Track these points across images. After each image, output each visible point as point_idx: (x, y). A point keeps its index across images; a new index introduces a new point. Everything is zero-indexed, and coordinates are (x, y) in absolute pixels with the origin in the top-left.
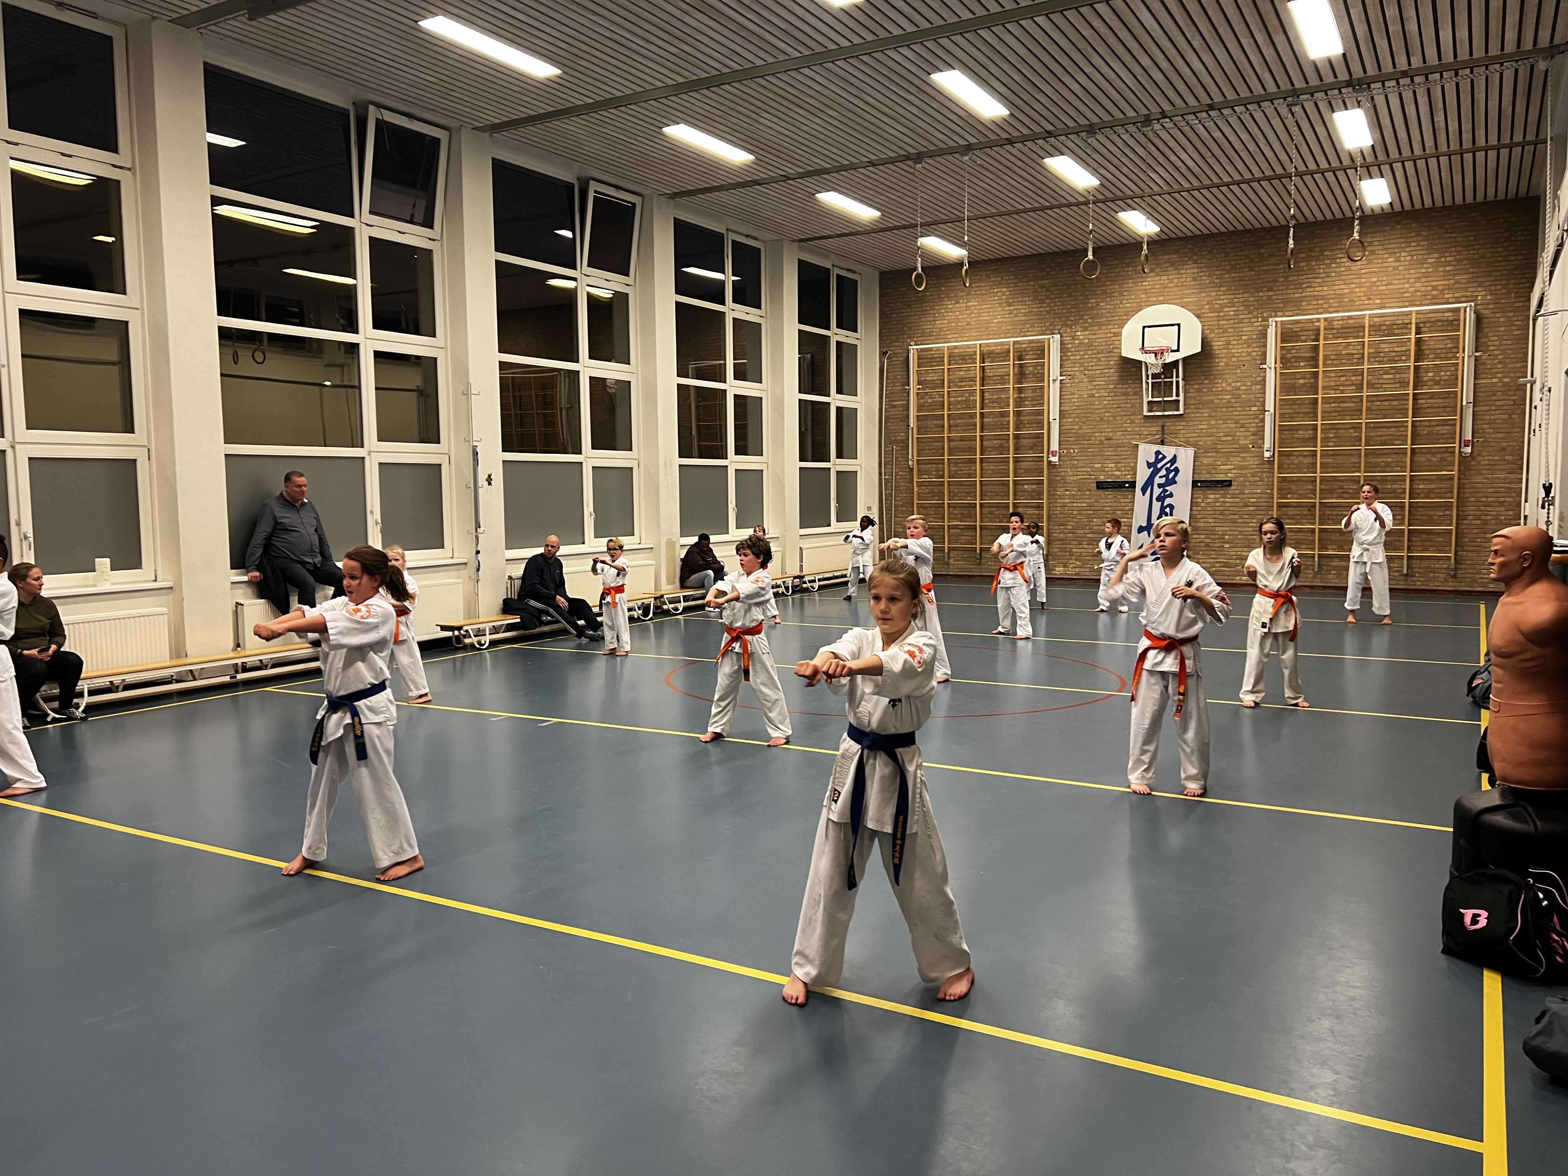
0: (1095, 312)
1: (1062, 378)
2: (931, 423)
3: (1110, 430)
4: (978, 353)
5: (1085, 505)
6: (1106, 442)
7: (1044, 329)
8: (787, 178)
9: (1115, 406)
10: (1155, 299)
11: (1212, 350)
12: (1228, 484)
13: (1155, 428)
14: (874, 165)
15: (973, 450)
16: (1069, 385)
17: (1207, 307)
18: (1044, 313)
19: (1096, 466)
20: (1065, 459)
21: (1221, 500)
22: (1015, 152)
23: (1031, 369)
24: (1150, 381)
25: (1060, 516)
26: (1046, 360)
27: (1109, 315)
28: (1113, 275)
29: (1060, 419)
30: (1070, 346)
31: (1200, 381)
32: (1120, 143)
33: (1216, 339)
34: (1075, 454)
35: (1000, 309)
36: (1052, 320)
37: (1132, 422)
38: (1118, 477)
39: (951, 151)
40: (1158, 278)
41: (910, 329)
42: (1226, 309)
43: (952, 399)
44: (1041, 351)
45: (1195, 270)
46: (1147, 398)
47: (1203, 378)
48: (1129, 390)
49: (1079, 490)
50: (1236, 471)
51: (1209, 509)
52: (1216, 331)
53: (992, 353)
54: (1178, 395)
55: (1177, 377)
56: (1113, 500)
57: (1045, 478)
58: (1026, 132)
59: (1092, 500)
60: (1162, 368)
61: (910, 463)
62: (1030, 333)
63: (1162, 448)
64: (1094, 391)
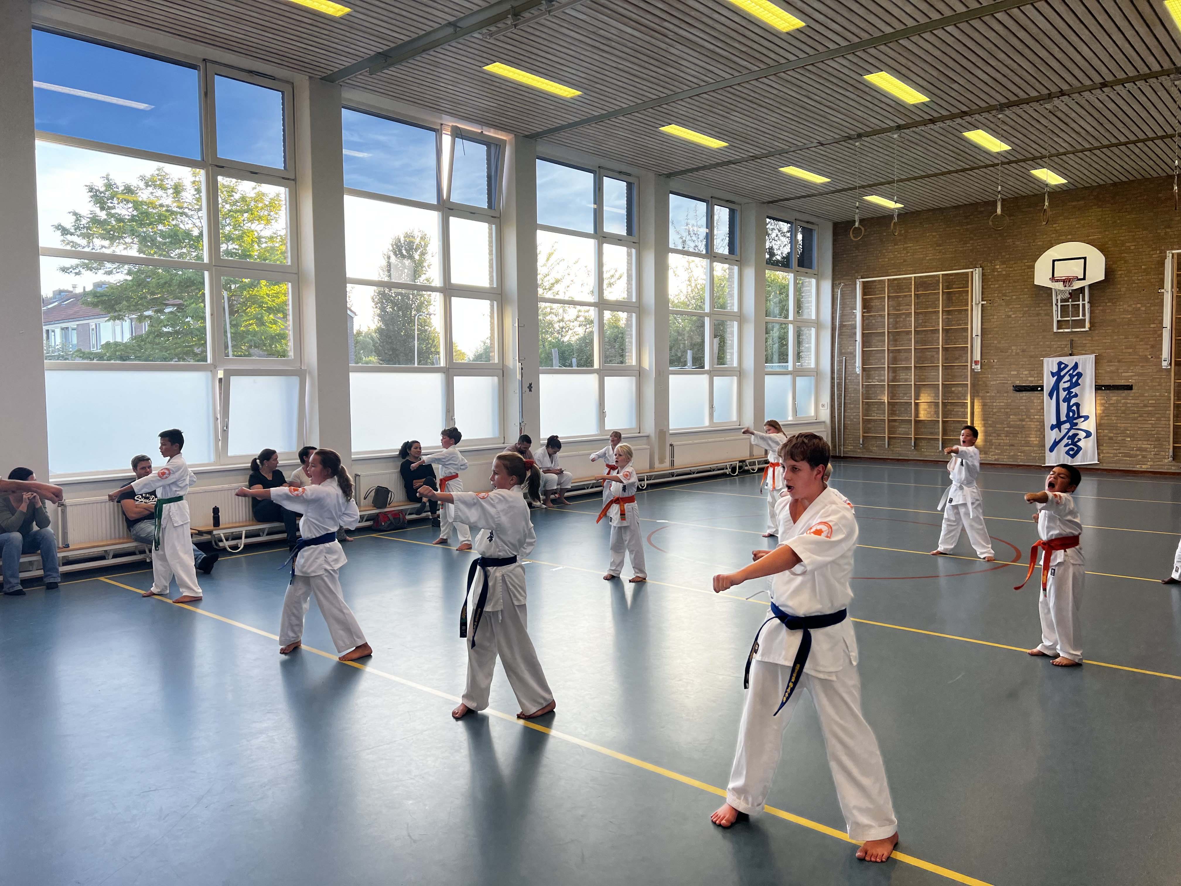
0: (1012, 249)
1: (983, 303)
2: (874, 339)
3: (1024, 344)
4: (913, 283)
5: (1003, 404)
6: (1020, 353)
7: (968, 264)
8: (755, 158)
9: (1029, 324)
10: (1064, 238)
11: (1114, 278)
12: (1130, 388)
13: (1065, 342)
14: (822, 145)
15: (909, 360)
16: (989, 308)
17: (1110, 243)
18: (969, 251)
19: (1012, 373)
20: (987, 367)
21: (1123, 401)
22: (937, 129)
23: (957, 295)
24: (1059, 304)
25: (982, 413)
26: (969, 289)
27: (1024, 251)
29: (982, 335)
30: (990, 277)
31: (1105, 304)
32: (1026, 117)
33: (1119, 269)
34: (994, 364)
35: (931, 249)
36: (974, 257)
37: (1044, 337)
38: (1031, 382)
39: (883, 131)
40: (1067, 220)
41: (857, 266)
42: (1127, 244)
43: (891, 320)
44: (965, 280)
45: (1100, 213)
46: (1056, 316)
47: (1107, 301)
48: (1041, 311)
49: (998, 392)
50: (1137, 377)
51: (1112, 408)
52: (1118, 263)
53: (925, 283)
54: (1084, 315)
55: (1084, 300)
56: (1027, 401)
57: (969, 383)
58: (945, 113)
59: (1009, 401)
60: (1070, 294)
61: (857, 370)
62: (957, 267)
63: (1065, 360)
64: (1010, 313)
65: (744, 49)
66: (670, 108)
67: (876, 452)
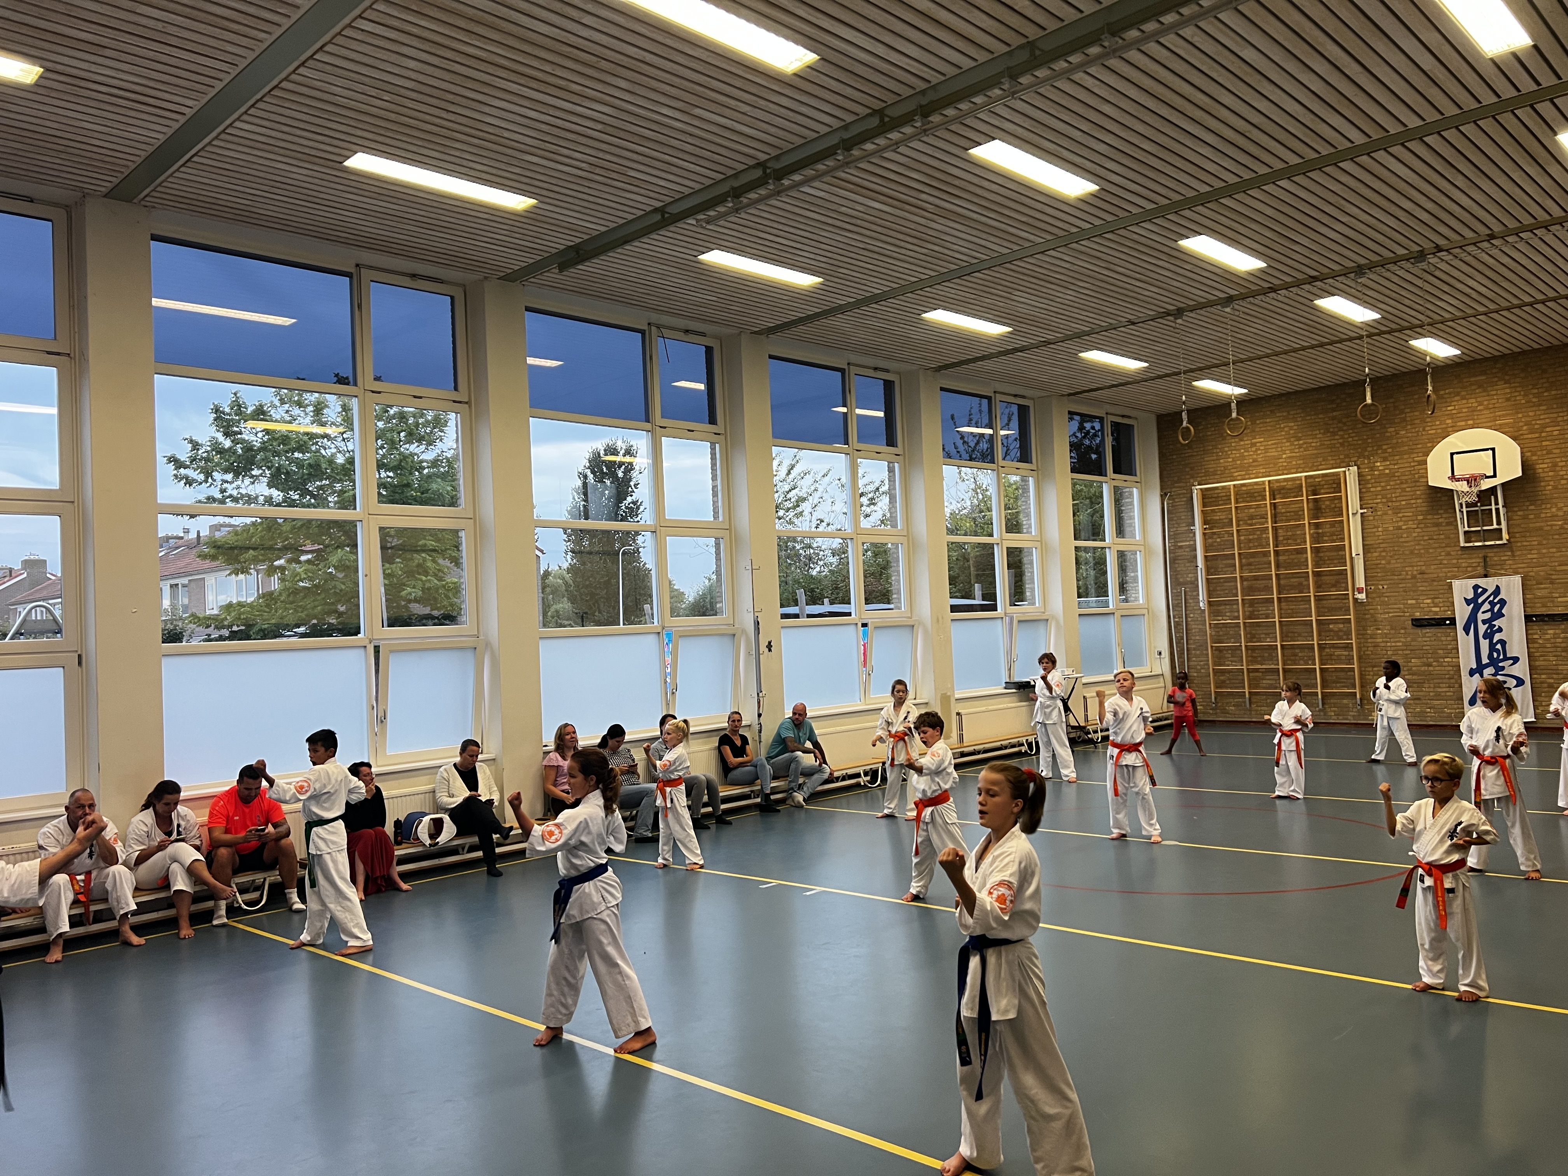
0: (1395, 441)
1: (1362, 511)
2: (1221, 564)
3: (1422, 563)
4: (1267, 489)
5: (1400, 644)
6: (1418, 576)
7: (1338, 461)
8: (1048, 343)
9: (1426, 538)
10: (1463, 423)
11: (1535, 473)
13: (1476, 560)
14: (1133, 324)
15: (1269, 589)
16: (1371, 518)
17: (1525, 428)
18: (1338, 445)
19: (1410, 602)
20: (1374, 595)
22: (1280, 298)
23: (1327, 503)
24: (1464, 510)
25: (1372, 656)
26: (1343, 494)
27: (1411, 443)
28: (1412, 401)
29: (1364, 554)
30: (1369, 477)
31: (1525, 508)
32: (1395, 279)
33: (1540, 462)
34: (1384, 591)
35: (1288, 444)
36: (1346, 453)
37: (1448, 554)
38: (1436, 613)
39: (1210, 304)
40: (1464, 401)
41: (1192, 469)
42: (1548, 429)
43: (1242, 538)
44: (1336, 484)
45: (1508, 391)
46: (1463, 527)
47: (1528, 503)
48: (1440, 520)
49: (1392, 629)
51: (1549, 645)
52: (1539, 453)
53: (1283, 489)
54: (1499, 523)
55: (1497, 503)
56: (1433, 639)
57: (1352, 617)
58: (1289, 279)
59: (1409, 639)
60: (1478, 496)
61: (1201, 604)
62: (1324, 467)
63: (1481, 582)
64: (1401, 524)
65: (1024, 219)
66: (934, 291)
67: (1233, 712)
